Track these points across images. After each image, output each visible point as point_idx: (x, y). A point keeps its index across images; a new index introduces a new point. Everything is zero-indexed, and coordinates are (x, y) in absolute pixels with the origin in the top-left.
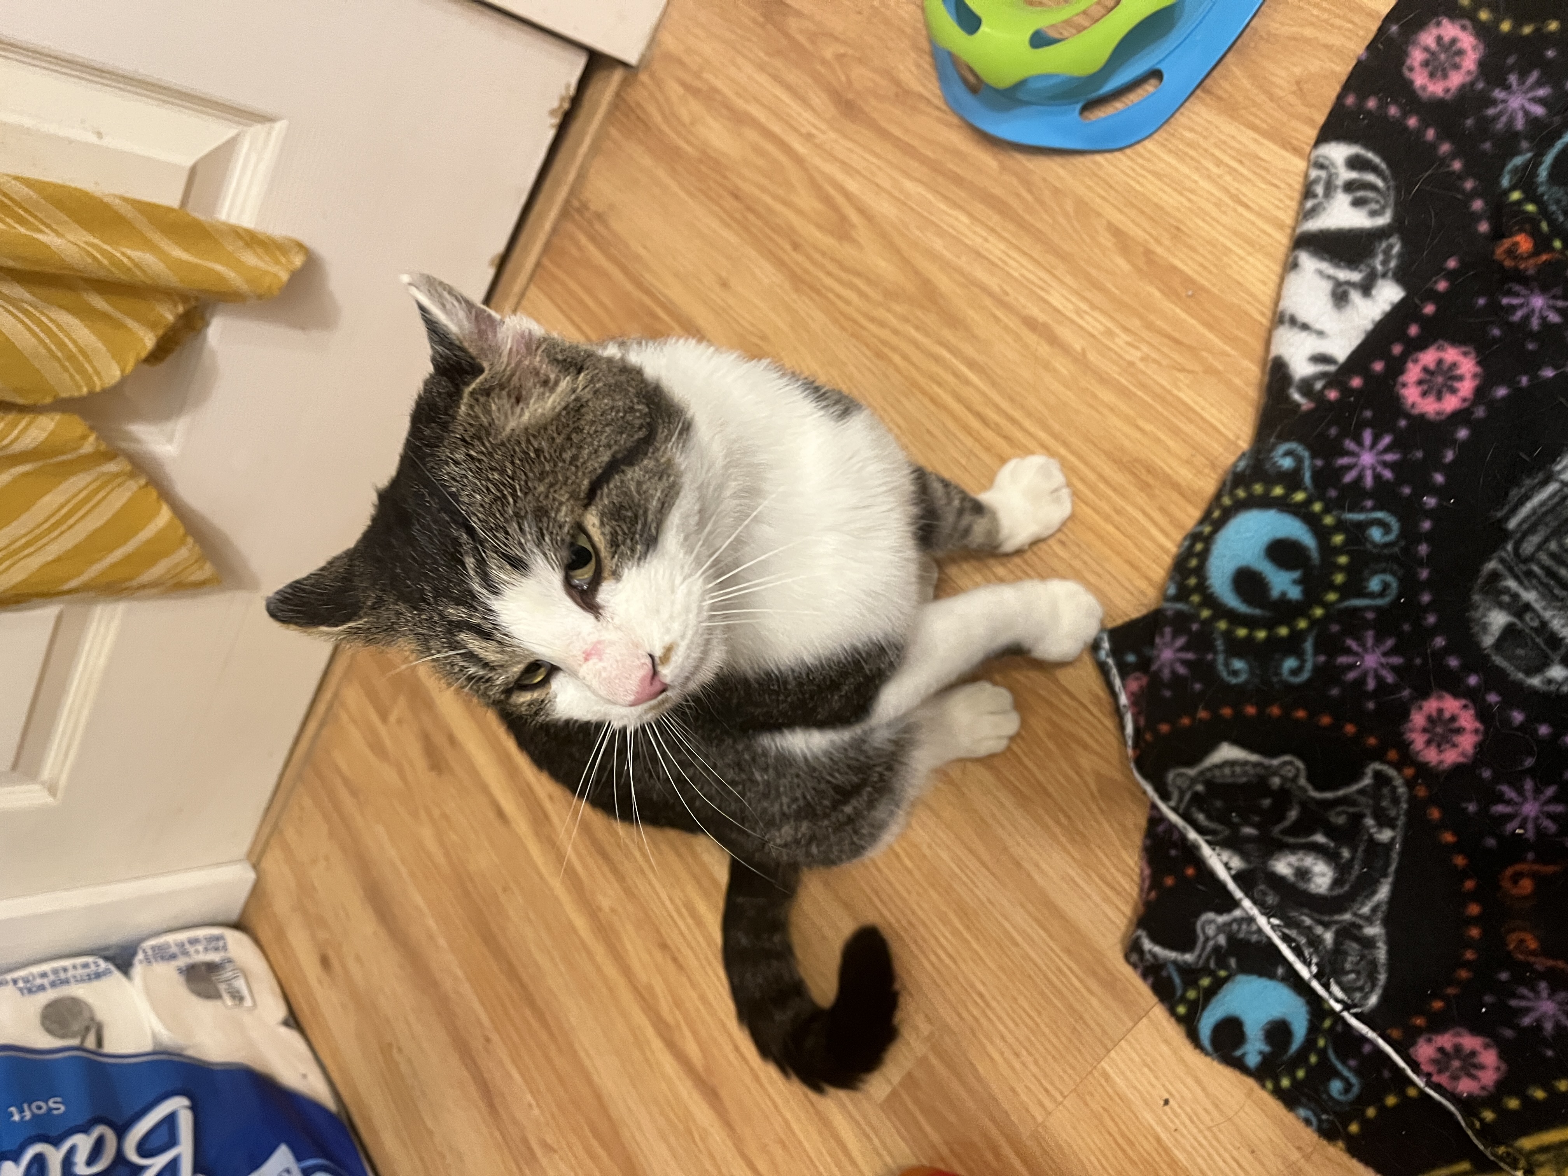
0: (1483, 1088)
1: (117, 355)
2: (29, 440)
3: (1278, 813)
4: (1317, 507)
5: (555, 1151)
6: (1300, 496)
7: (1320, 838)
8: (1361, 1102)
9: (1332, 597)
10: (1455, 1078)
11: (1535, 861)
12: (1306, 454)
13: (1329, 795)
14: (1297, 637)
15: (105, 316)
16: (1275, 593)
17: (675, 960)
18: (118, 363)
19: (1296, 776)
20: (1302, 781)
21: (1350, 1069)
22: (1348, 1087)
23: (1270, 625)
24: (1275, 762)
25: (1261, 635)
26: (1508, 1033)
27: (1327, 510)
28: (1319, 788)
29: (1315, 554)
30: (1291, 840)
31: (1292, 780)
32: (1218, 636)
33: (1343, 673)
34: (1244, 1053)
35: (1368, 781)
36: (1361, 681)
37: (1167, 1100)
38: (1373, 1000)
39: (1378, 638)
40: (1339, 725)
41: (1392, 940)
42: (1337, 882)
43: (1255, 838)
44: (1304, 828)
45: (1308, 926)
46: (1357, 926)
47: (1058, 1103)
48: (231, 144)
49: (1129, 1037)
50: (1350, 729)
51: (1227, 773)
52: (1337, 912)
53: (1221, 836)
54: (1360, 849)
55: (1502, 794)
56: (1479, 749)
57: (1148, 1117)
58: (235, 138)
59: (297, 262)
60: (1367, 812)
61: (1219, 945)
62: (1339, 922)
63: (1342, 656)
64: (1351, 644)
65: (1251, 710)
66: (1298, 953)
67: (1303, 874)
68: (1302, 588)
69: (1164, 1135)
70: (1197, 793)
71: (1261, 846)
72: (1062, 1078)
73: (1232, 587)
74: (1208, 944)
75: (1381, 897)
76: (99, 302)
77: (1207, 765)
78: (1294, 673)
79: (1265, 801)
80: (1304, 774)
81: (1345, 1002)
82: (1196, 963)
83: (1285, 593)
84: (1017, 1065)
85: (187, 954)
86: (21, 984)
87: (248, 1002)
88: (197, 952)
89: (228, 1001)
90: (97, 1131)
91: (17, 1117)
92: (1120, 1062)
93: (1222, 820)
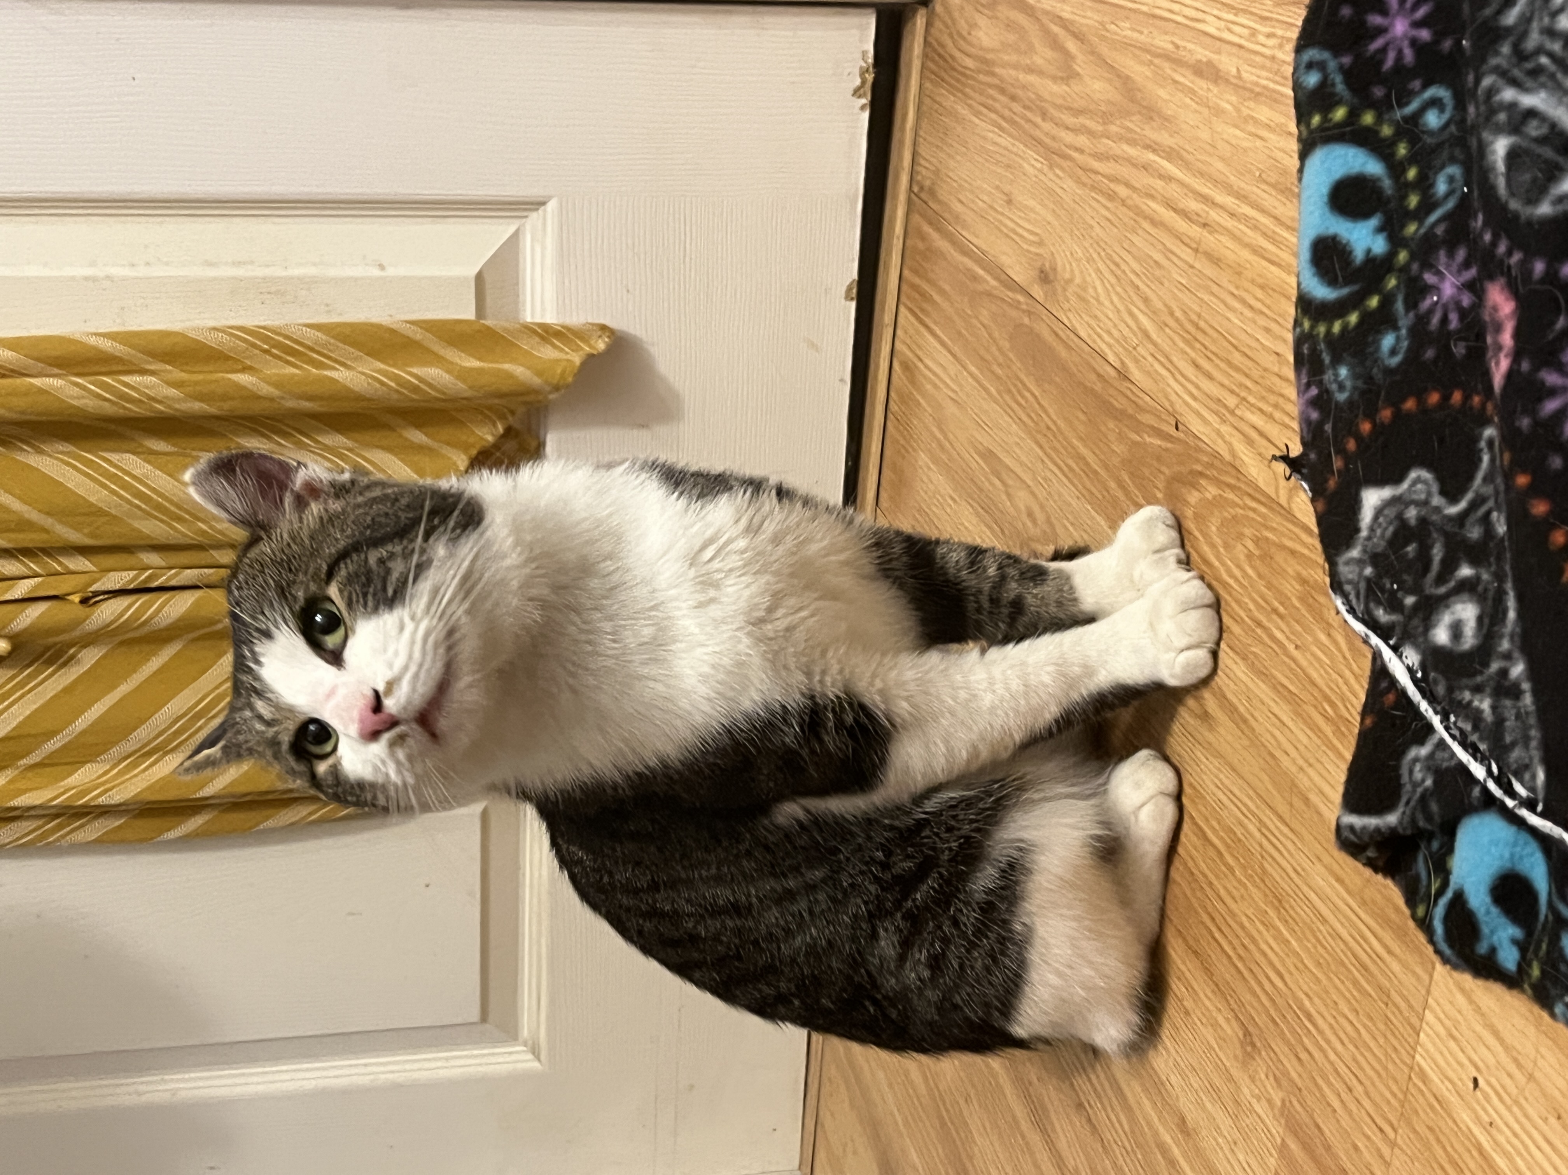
3: (1424, 558)
4: (1368, 119)
6: (1340, 114)
9: (1411, 228)
12: (1326, 55)
13: (1463, 505)
14: (1387, 301)
16: (1359, 255)
19: (1429, 494)
20: (1437, 500)
23: (1354, 302)
24: (1405, 485)
25: (1353, 318)
27: (1379, 120)
28: (1452, 500)
29: (1387, 184)
30: (1442, 590)
31: (1426, 503)
32: (1323, 346)
33: (1428, 322)
34: (1493, 950)
35: (1486, 458)
36: (1445, 320)
37: (1475, 1080)
38: (1541, 776)
39: (1451, 255)
40: (1446, 397)
41: (1533, 673)
42: (1480, 619)
43: (1416, 607)
44: (1449, 565)
45: (1470, 702)
46: (1504, 673)
47: (1393, 1144)
48: (514, 240)
49: (1430, 1001)
50: (1457, 397)
51: (1379, 532)
52: (1486, 665)
53: (1398, 630)
54: (1492, 559)
55: (1543, 383)
56: (1517, 335)
57: (1465, 1117)
58: (516, 234)
59: (601, 346)
60: (1491, 503)
61: (1426, 790)
62: (1490, 678)
63: (1424, 298)
64: (1429, 278)
65: (1366, 427)
66: (1473, 751)
67: (1456, 630)
68: (1385, 234)
69: (1483, 1139)
70: (1368, 580)
71: (1421, 615)
72: (1389, 1102)
73: (1314, 270)
74: (1414, 791)
75: (1512, 615)
76: (417, 436)
77: (1364, 533)
78: (1393, 352)
79: (1411, 549)
80: (1435, 488)
81: (1528, 798)
82: (1401, 822)
83: (1369, 251)
84: (1353, 1107)
92: (1430, 1047)
93: (1393, 603)
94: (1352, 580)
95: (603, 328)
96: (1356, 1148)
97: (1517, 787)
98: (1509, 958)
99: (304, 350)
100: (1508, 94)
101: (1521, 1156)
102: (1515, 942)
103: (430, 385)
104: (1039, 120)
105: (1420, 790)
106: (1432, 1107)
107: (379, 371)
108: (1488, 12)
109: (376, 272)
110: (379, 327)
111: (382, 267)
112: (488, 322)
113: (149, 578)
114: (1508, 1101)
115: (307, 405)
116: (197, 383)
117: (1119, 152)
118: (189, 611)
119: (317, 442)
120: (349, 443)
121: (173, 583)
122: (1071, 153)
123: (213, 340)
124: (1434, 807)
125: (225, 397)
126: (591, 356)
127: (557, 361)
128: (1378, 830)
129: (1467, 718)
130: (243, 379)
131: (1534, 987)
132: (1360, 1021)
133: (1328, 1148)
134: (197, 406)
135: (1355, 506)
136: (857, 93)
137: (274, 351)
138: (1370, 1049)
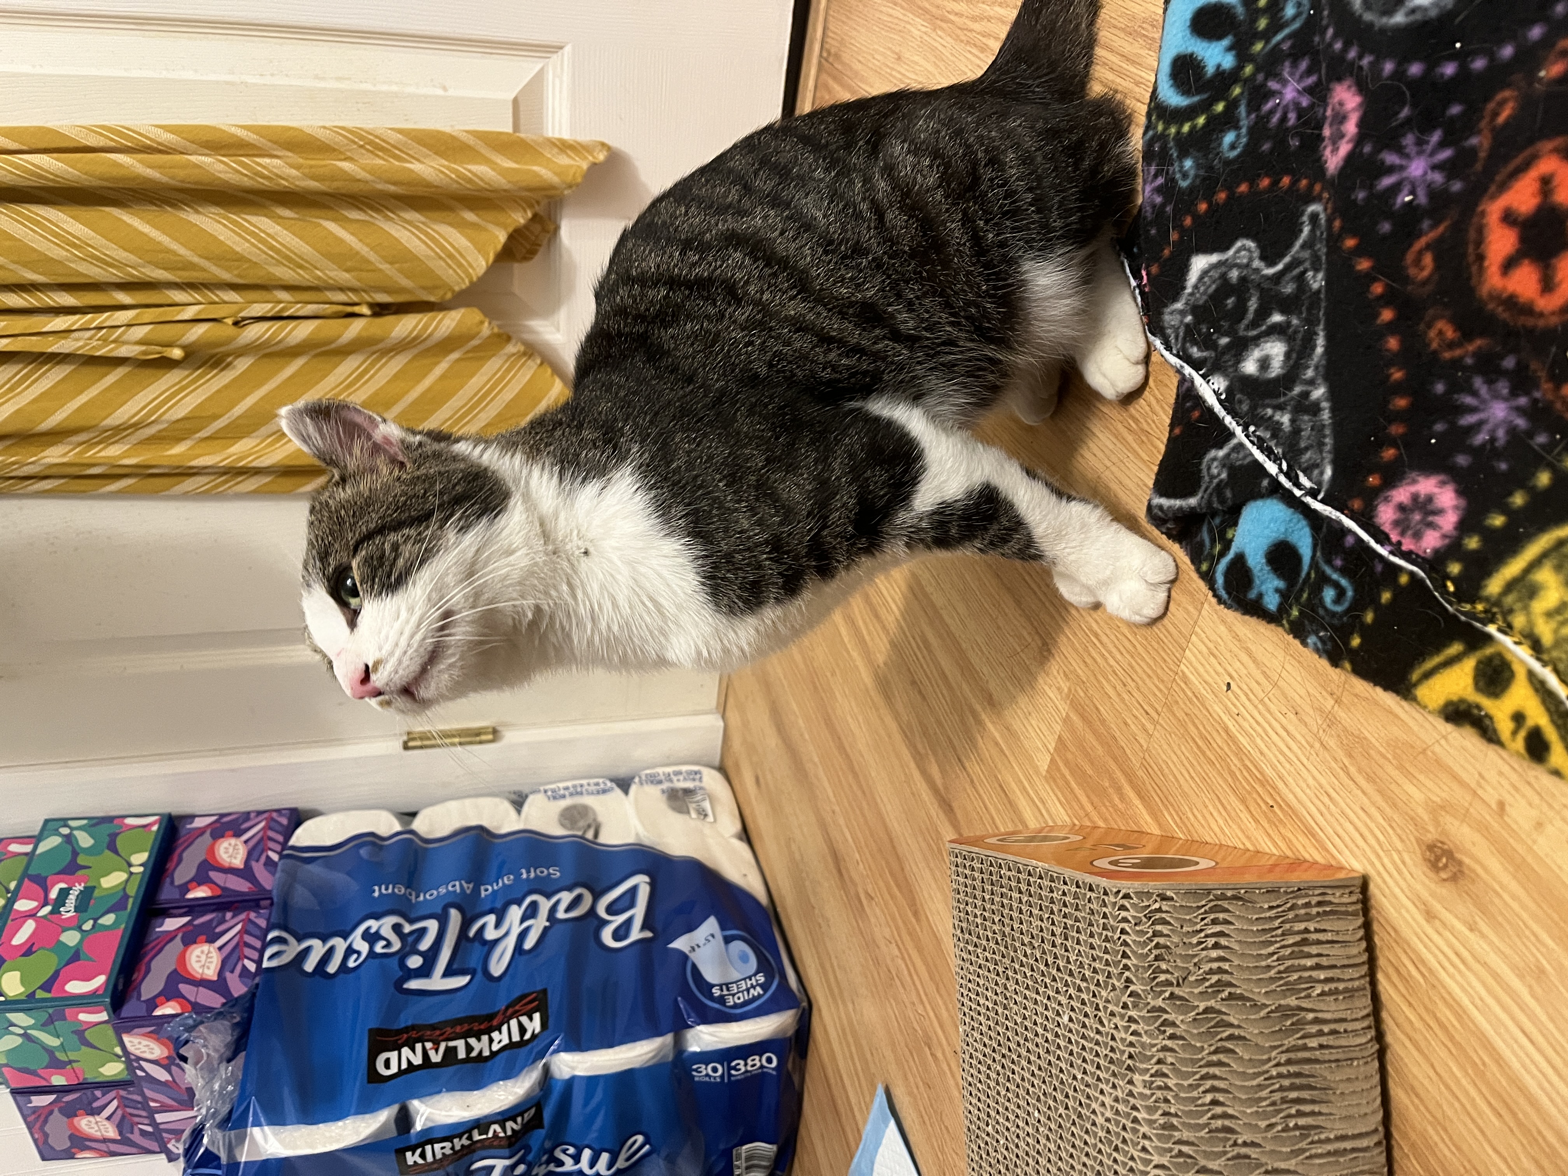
0: (1444, 536)
1: (481, 250)
2: (444, 329)
3: (1241, 309)
7: (1277, 318)
8: (1358, 606)
9: (1258, 46)
10: (1418, 536)
11: (1431, 228)
13: (1280, 267)
14: (1232, 106)
15: (474, 225)
16: (1210, 70)
17: (920, 692)
18: (483, 256)
19: (1251, 260)
20: (1257, 263)
21: (1335, 569)
22: (1341, 593)
23: (1205, 107)
24: (1231, 252)
25: (1201, 121)
26: (1462, 460)
28: (1271, 263)
29: (1240, 11)
30: (1254, 333)
31: (1248, 265)
32: (1172, 144)
33: (1268, 122)
34: (1260, 596)
35: (1306, 230)
36: (1284, 119)
37: (1229, 684)
38: (1328, 472)
39: (1295, 65)
40: (1275, 183)
41: (1333, 395)
42: (1288, 355)
43: (1228, 347)
44: (1263, 313)
45: (1271, 418)
46: (1306, 395)
47: (1155, 723)
48: (540, 76)
49: (1197, 629)
50: (1286, 181)
51: (1202, 289)
52: (1291, 389)
53: (1209, 364)
54: (1304, 308)
55: (1383, 162)
56: (1361, 124)
57: (1217, 709)
58: (542, 69)
59: (601, 157)
60: (1307, 265)
61: (1221, 481)
62: (1292, 399)
63: (1267, 102)
64: (1273, 85)
65: (1203, 207)
66: (1269, 453)
67: (1264, 364)
68: (1233, 53)
69: (1230, 724)
70: (1187, 326)
71: (1233, 352)
72: (1155, 695)
73: (1171, 82)
74: (1211, 482)
75: (1319, 350)
76: (470, 216)
77: (1189, 290)
78: (1233, 147)
79: (1230, 301)
80: (1256, 254)
81: (1311, 488)
82: (1199, 505)
83: (1219, 66)
84: (1126, 697)
85: (671, 781)
86: (549, 793)
87: (711, 818)
88: (678, 780)
89: (694, 815)
90: (578, 891)
91: (524, 876)
92: (1193, 659)
93: (1207, 343)
94: (1173, 326)
95: (603, 145)
96: (1126, 724)
97: (1304, 480)
98: (1272, 602)
99: (389, 147)
101: (1262, 739)
102: (1277, 590)
103: (482, 179)
105: (1216, 481)
106: (1191, 701)
107: (444, 166)
109: (440, 92)
110: (443, 133)
111: (445, 89)
112: (522, 135)
113: (282, 310)
114: (1256, 702)
115: (392, 188)
116: (311, 167)
117: (992, 13)
118: (312, 333)
119: (399, 216)
120: (422, 219)
121: (300, 314)
122: (952, 17)
123: (322, 135)
124: (1228, 494)
125: (333, 179)
126: (594, 164)
127: (572, 166)
128: (1181, 508)
129: (1267, 429)
130: (346, 165)
131: (1291, 623)
132: (1137, 640)
133: (1103, 721)
134: (312, 184)
135: (1184, 268)
137: (368, 147)
138: (1143, 659)
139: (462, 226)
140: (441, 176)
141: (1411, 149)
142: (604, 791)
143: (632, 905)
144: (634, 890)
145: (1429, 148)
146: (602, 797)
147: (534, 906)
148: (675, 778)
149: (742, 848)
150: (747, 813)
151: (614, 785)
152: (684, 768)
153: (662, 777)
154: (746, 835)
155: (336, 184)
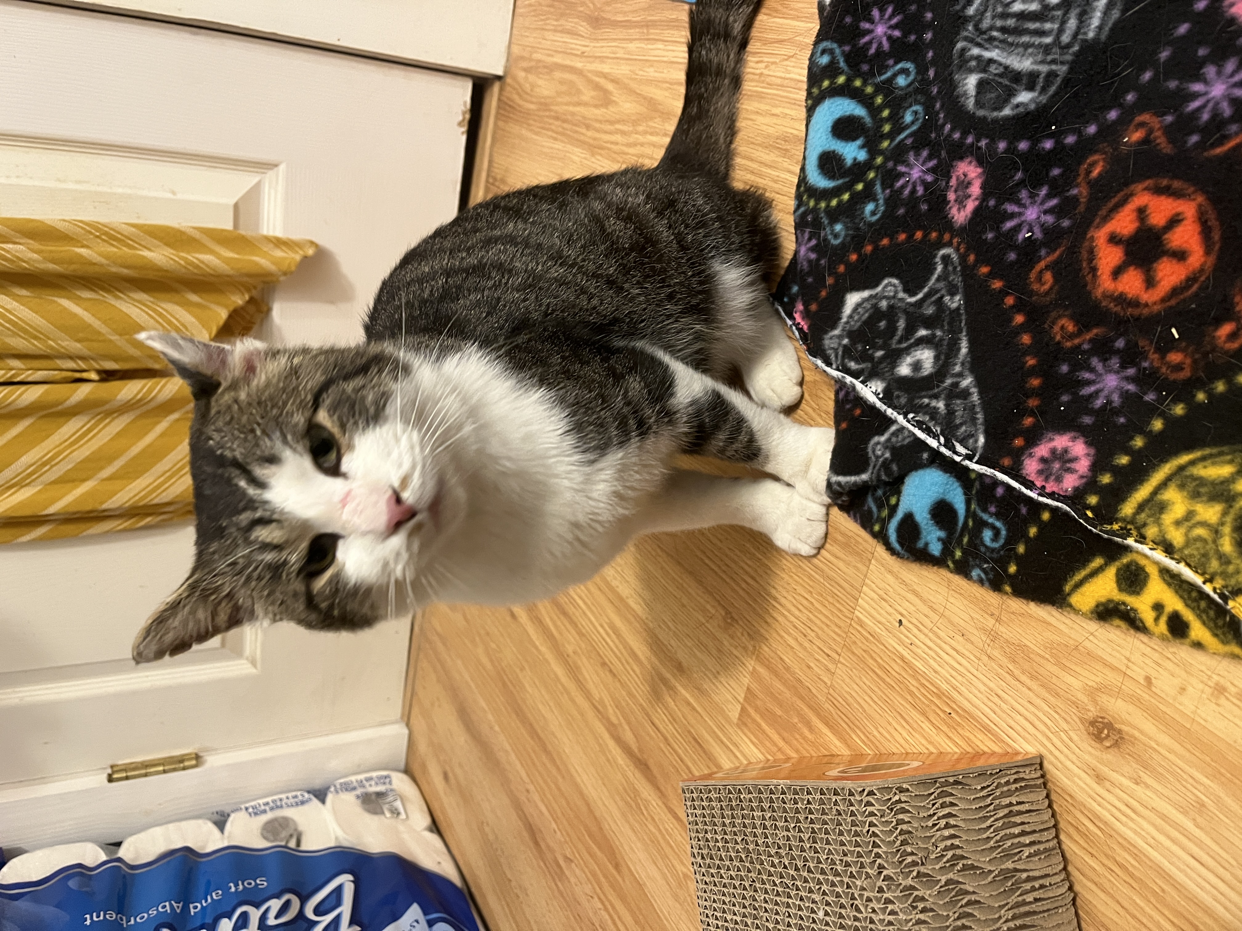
0: (1082, 477)
1: (205, 324)
2: (167, 392)
3: (892, 329)
4: (858, 83)
5: (572, 861)
6: (841, 80)
7: (923, 332)
8: (1011, 541)
9: (885, 144)
10: (1059, 479)
11: (1048, 254)
12: (835, 46)
13: (920, 296)
14: (869, 186)
15: (199, 305)
16: (849, 162)
18: (207, 330)
19: (896, 292)
20: (901, 295)
21: (991, 515)
22: (997, 533)
23: (848, 187)
24: (880, 288)
25: (846, 197)
26: (1087, 420)
27: (865, 83)
28: (912, 294)
29: (868, 120)
30: (904, 345)
31: (894, 297)
32: (822, 215)
33: (901, 194)
34: (927, 544)
35: (940, 268)
36: (914, 191)
37: (900, 621)
38: (982, 440)
39: (917, 155)
40: (911, 236)
41: (979, 382)
42: (937, 358)
43: (883, 358)
44: (910, 330)
45: (928, 405)
46: (956, 385)
47: (836, 662)
48: (257, 187)
49: (867, 581)
50: (919, 235)
51: (856, 318)
52: (943, 382)
53: (866, 373)
54: (945, 323)
55: (1005, 211)
56: (983, 187)
57: (892, 642)
58: (259, 182)
59: (310, 252)
60: (943, 292)
61: (886, 459)
62: (945, 388)
63: (898, 181)
64: (902, 168)
65: (854, 257)
66: (928, 431)
67: (917, 366)
68: (866, 149)
69: (905, 653)
70: (845, 346)
71: (888, 361)
72: (834, 639)
73: (819, 171)
74: (877, 460)
75: (964, 351)
76: (194, 298)
77: (844, 320)
78: (873, 213)
79: (883, 324)
80: (900, 288)
81: (967, 454)
82: (871, 479)
83: (855, 159)
84: (807, 644)
85: (364, 787)
86: (251, 810)
87: (403, 816)
88: (371, 785)
89: (388, 814)
90: (286, 897)
91: (233, 889)
92: (867, 606)
93: (863, 357)
94: (833, 348)
95: (312, 243)
96: (809, 667)
97: (960, 448)
98: (936, 549)
99: (123, 238)
100: (976, 51)
101: (934, 659)
102: (939, 539)
103: (207, 266)
104: (584, 131)
105: (881, 460)
106: (867, 639)
107: (173, 255)
108: (958, 8)
109: (170, 196)
110: (173, 229)
111: (174, 193)
112: (242, 232)
113: (13, 376)
114: (927, 632)
115: (125, 271)
116: (51, 252)
117: (645, 140)
118: (40, 397)
119: (129, 296)
120: (152, 299)
121: (30, 379)
122: (609, 145)
123: (60, 226)
124: (894, 467)
125: (71, 262)
126: (305, 257)
127: (286, 258)
128: (855, 484)
129: (925, 413)
130: (83, 251)
131: (955, 562)
132: (814, 598)
133: (788, 669)
134: (51, 266)
135: (840, 304)
136: (460, 124)
137: (103, 237)
138: (821, 612)
139: (186, 305)
140: (172, 262)
141: (1027, 201)
142: (303, 803)
143: (339, 903)
144: (339, 890)
145: (1039, 199)
146: (301, 808)
147: (244, 915)
148: (367, 784)
149: (434, 838)
150: (435, 807)
151: (312, 796)
152: (374, 774)
153: (355, 784)
154: (435, 827)
155: (73, 267)
